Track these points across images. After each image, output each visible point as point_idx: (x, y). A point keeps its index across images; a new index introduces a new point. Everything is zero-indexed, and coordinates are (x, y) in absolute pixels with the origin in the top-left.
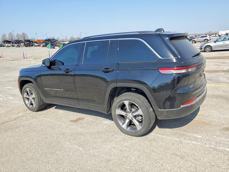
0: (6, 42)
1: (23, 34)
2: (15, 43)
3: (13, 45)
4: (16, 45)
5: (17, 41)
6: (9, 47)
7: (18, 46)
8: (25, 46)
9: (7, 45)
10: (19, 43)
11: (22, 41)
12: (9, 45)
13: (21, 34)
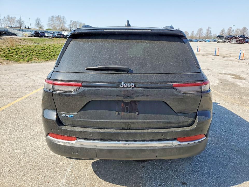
0: (218, 37)
1: (244, 28)
2: (227, 39)
3: (225, 41)
4: (227, 41)
5: (229, 37)
6: (220, 42)
7: (229, 42)
8: (237, 42)
9: (218, 40)
10: (231, 39)
11: (235, 37)
12: (221, 40)
13: (242, 29)
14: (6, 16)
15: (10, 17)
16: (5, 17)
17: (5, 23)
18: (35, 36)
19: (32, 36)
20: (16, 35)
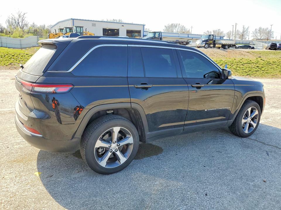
14: (258, 28)
15: (262, 28)
16: (256, 29)
17: (254, 36)
18: (270, 49)
19: (267, 48)
20: (253, 48)
